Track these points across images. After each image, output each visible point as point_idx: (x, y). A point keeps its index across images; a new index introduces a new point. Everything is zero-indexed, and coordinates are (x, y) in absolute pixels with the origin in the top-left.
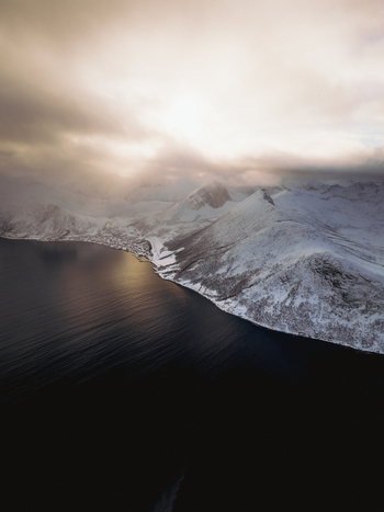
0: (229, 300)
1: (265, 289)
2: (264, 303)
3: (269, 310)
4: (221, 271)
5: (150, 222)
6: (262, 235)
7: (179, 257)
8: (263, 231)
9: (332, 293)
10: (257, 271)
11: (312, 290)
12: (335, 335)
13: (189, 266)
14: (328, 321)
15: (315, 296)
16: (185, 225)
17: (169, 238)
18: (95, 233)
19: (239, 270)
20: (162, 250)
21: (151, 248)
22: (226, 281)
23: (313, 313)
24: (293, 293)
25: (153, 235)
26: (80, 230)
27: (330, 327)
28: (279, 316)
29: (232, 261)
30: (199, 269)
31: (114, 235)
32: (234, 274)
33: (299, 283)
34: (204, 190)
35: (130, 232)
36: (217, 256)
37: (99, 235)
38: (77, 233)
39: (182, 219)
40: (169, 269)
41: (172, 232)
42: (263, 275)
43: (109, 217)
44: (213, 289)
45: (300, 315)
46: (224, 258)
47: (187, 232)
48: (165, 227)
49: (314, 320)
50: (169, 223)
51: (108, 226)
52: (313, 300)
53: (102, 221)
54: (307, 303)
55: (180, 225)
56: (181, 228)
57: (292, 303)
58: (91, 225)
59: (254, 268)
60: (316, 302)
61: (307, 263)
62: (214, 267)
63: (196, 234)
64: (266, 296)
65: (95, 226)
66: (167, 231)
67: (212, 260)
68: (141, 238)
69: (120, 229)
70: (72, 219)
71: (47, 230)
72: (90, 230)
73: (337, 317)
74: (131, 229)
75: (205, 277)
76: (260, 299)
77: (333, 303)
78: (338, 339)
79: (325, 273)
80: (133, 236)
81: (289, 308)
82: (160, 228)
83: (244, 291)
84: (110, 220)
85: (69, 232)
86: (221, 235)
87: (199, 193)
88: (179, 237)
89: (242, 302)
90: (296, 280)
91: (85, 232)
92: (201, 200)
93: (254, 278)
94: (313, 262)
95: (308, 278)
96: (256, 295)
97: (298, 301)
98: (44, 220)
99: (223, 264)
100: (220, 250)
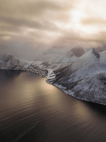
0: (69, 90)
1: (82, 86)
2: (80, 91)
3: (81, 93)
4: (70, 80)
5: (50, 63)
6: (86, 66)
7: (57, 76)
8: (87, 65)
9: (103, 87)
10: (81, 80)
11: (97, 86)
12: (101, 101)
13: (59, 79)
14: (100, 97)
15: (98, 88)
16: (64, 64)
17: (55, 69)
18: (27, 67)
19: (76, 80)
20: (52, 73)
21: (47, 73)
22: (70, 84)
23: (96, 94)
24: (90, 87)
25: (50, 68)
26: (21, 65)
27: (100, 99)
28: (84, 95)
29: (74, 76)
30: (62, 80)
31: (34, 68)
32: (74, 81)
33: (93, 83)
34: (73, 49)
35: (41, 67)
36: (69, 75)
37: (29, 67)
38: (20, 66)
39: (63, 62)
40: (51, 80)
41: (57, 67)
42: (82, 81)
43: (34, 61)
44: (65, 87)
45: (91, 95)
46: (72, 75)
47: (64, 66)
48: (55, 65)
49: (95, 96)
50: (57, 63)
51: (32, 64)
52: (97, 89)
53: (30, 62)
54: (94, 90)
55: (62, 64)
56: (62, 65)
57: (89, 90)
58: (26, 64)
59: (81, 79)
60: (98, 90)
61: (97, 76)
62: (67, 79)
63: (65, 68)
64: (81, 88)
65: (27, 64)
66: (56, 66)
67: (67, 76)
68: (45, 69)
69: (37, 65)
70: (18, 61)
71: (8, 65)
72: (25, 66)
73: (104, 95)
74: (42, 66)
75: (64, 83)
76: (79, 89)
77: (103, 90)
78: (102, 102)
79: (102, 80)
80: (42, 68)
81: (88, 92)
82: (53, 65)
83: (75, 87)
84: (34, 62)
85: (16, 66)
86: (74, 67)
87: (71, 50)
88: (60, 68)
89: (73, 91)
90: (92, 82)
91: (23, 66)
92: (72, 53)
93: (80, 82)
94: (99, 76)
95: (97, 81)
96: (78, 88)
97: (91, 90)
98: (7, 61)
99: (71, 78)
100: (71, 73)
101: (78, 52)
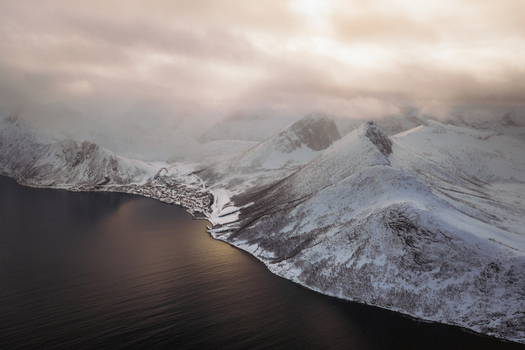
0: (284, 262)
1: (328, 248)
2: (324, 264)
3: (326, 273)
4: (286, 229)
5: (220, 170)
6: (345, 182)
7: (244, 213)
8: (347, 179)
9: (402, 253)
10: (326, 229)
11: (381, 248)
12: (395, 302)
13: (250, 223)
14: (392, 285)
15: (384, 256)
16: (267, 174)
17: (239, 191)
18: (144, 182)
19: (308, 228)
20: (227, 205)
21: (212, 203)
22: (288, 242)
23: (375, 276)
24: (358, 253)
25: (221, 187)
26: (124, 177)
27: (391, 293)
28: (336, 279)
29: (301, 216)
30: (261, 227)
31: (169, 186)
32: (301, 233)
33: (367, 240)
34: (300, 124)
35: (190, 182)
36: (286, 210)
37: (149, 185)
38: (119, 181)
39: (265, 166)
40: (225, 228)
41: (246, 183)
42: (330, 234)
43: (168, 162)
44: (271, 251)
45: (360, 278)
46: (294, 212)
47: (267, 182)
48: (239, 176)
49: (375, 285)
50: (246, 170)
51: (162, 174)
52: (380, 261)
53: (155, 168)
54: (371, 264)
55: (262, 173)
56: (261, 178)
57: (355, 264)
58: (139, 172)
59: (326, 225)
60: (382, 264)
61: (381, 216)
62: (279, 225)
63: (272, 187)
64: (327, 257)
65: (145, 172)
66: (239, 182)
67: (279, 215)
68: (204, 190)
69: (178, 178)
70: (114, 162)
71: (80, 176)
72: (137, 179)
73: (404, 281)
74: (194, 179)
75: (266, 236)
76: (319, 260)
77: (402, 265)
78: (397, 305)
79: (399, 228)
80: (194, 187)
81: (350, 270)
82: (232, 177)
83: (303, 251)
84: (167, 166)
85: (108, 180)
86: (301, 186)
87: (293, 128)
88: (254, 189)
89: (297, 265)
90: (365, 237)
91: (130, 181)
92: (295, 138)
93: (321, 236)
94: (388, 215)
95: (379, 234)
96: (316, 255)
97: (360, 264)
98: (78, 162)
99: (291, 220)
100: (292, 204)
101: (316, 133)
